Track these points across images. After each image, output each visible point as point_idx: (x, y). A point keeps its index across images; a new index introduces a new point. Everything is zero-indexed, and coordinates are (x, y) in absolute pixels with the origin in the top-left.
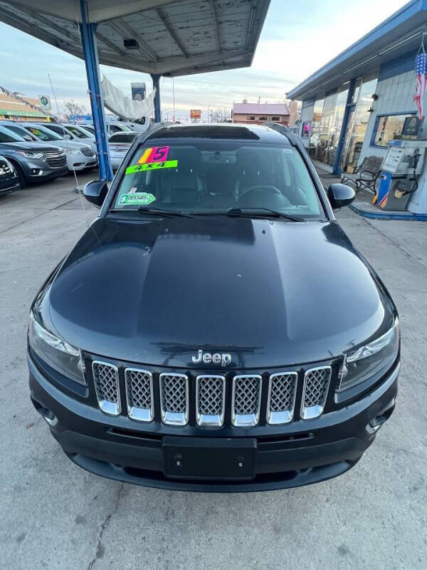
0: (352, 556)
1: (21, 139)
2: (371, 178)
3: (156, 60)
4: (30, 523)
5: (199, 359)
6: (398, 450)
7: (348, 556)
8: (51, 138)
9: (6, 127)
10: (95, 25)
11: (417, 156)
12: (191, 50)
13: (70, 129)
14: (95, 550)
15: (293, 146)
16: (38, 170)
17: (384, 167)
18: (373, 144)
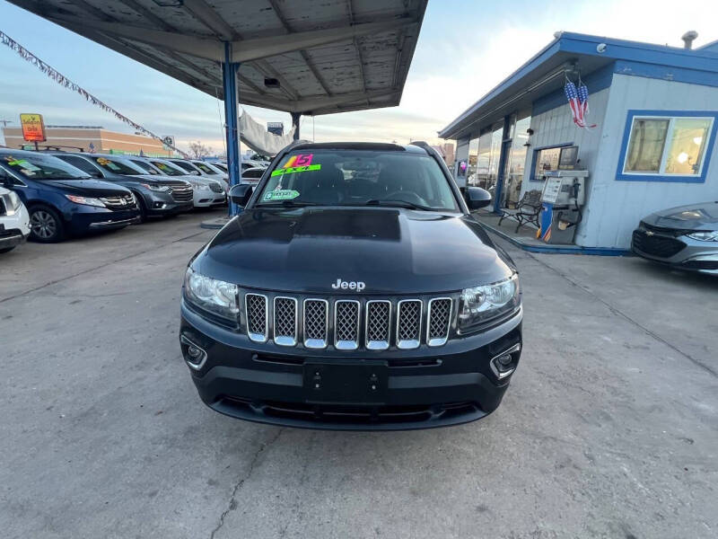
0: (490, 512)
1: (145, 172)
2: (533, 213)
3: (296, 99)
4: (162, 483)
5: (338, 286)
6: (546, 438)
7: (485, 512)
8: (177, 173)
9: (132, 161)
10: (238, 65)
11: (576, 185)
12: (335, 89)
13: (198, 165)
14: (228, 504)
15: (431, 155)
16: (161, 204)
17: (545, 199)
18: (533, 178)
